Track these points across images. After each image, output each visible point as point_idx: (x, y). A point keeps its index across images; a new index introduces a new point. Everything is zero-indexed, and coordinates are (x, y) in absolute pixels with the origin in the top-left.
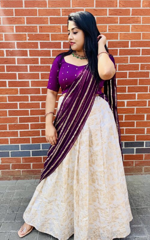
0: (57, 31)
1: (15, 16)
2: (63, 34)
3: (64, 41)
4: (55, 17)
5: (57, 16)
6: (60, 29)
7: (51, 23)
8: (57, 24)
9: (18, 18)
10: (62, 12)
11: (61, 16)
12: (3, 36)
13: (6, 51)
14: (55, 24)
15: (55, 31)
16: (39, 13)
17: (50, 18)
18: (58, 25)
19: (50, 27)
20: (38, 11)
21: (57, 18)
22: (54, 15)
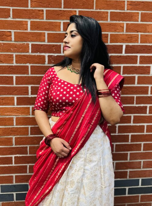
0: (118, 31)
1: (64, 8)
2: (127, 35)
3: (127, 44)
4: (117, 12)
5: (119, 10)
6: (123, 27)
7: (111, 20)
8: (119, 21)
9: (67, 11)
10: (127, 5)
11: (126, 11)
12: (45, 36)
13: (49, 56)
14: (116, 21)
15: (115, 31)
16: (96, 5)
17: (111, 12)
18: (121, 22)
19: (110, 24)
20: (96, 3)
21: (120, 13)
22: (116, 9)
